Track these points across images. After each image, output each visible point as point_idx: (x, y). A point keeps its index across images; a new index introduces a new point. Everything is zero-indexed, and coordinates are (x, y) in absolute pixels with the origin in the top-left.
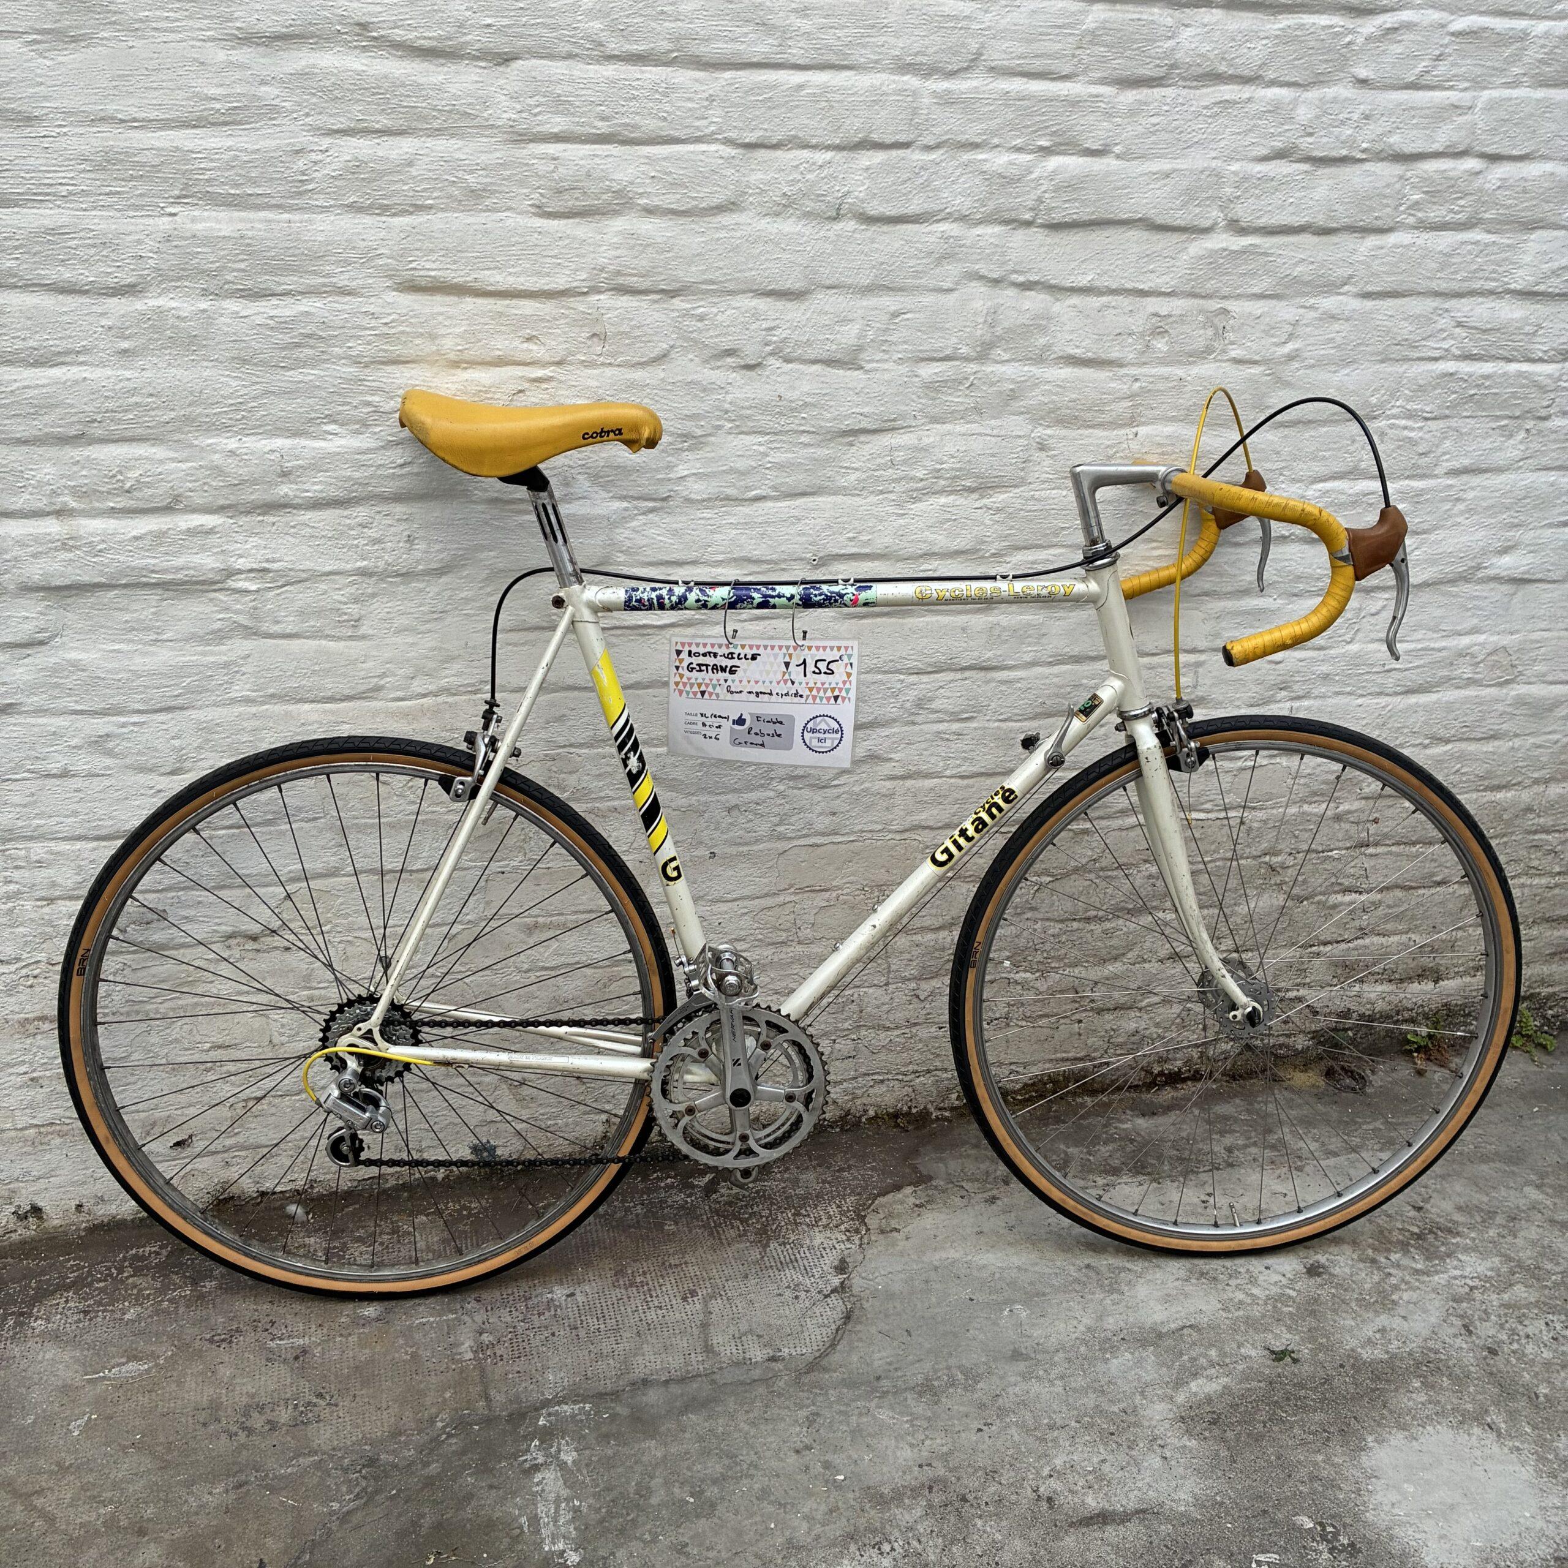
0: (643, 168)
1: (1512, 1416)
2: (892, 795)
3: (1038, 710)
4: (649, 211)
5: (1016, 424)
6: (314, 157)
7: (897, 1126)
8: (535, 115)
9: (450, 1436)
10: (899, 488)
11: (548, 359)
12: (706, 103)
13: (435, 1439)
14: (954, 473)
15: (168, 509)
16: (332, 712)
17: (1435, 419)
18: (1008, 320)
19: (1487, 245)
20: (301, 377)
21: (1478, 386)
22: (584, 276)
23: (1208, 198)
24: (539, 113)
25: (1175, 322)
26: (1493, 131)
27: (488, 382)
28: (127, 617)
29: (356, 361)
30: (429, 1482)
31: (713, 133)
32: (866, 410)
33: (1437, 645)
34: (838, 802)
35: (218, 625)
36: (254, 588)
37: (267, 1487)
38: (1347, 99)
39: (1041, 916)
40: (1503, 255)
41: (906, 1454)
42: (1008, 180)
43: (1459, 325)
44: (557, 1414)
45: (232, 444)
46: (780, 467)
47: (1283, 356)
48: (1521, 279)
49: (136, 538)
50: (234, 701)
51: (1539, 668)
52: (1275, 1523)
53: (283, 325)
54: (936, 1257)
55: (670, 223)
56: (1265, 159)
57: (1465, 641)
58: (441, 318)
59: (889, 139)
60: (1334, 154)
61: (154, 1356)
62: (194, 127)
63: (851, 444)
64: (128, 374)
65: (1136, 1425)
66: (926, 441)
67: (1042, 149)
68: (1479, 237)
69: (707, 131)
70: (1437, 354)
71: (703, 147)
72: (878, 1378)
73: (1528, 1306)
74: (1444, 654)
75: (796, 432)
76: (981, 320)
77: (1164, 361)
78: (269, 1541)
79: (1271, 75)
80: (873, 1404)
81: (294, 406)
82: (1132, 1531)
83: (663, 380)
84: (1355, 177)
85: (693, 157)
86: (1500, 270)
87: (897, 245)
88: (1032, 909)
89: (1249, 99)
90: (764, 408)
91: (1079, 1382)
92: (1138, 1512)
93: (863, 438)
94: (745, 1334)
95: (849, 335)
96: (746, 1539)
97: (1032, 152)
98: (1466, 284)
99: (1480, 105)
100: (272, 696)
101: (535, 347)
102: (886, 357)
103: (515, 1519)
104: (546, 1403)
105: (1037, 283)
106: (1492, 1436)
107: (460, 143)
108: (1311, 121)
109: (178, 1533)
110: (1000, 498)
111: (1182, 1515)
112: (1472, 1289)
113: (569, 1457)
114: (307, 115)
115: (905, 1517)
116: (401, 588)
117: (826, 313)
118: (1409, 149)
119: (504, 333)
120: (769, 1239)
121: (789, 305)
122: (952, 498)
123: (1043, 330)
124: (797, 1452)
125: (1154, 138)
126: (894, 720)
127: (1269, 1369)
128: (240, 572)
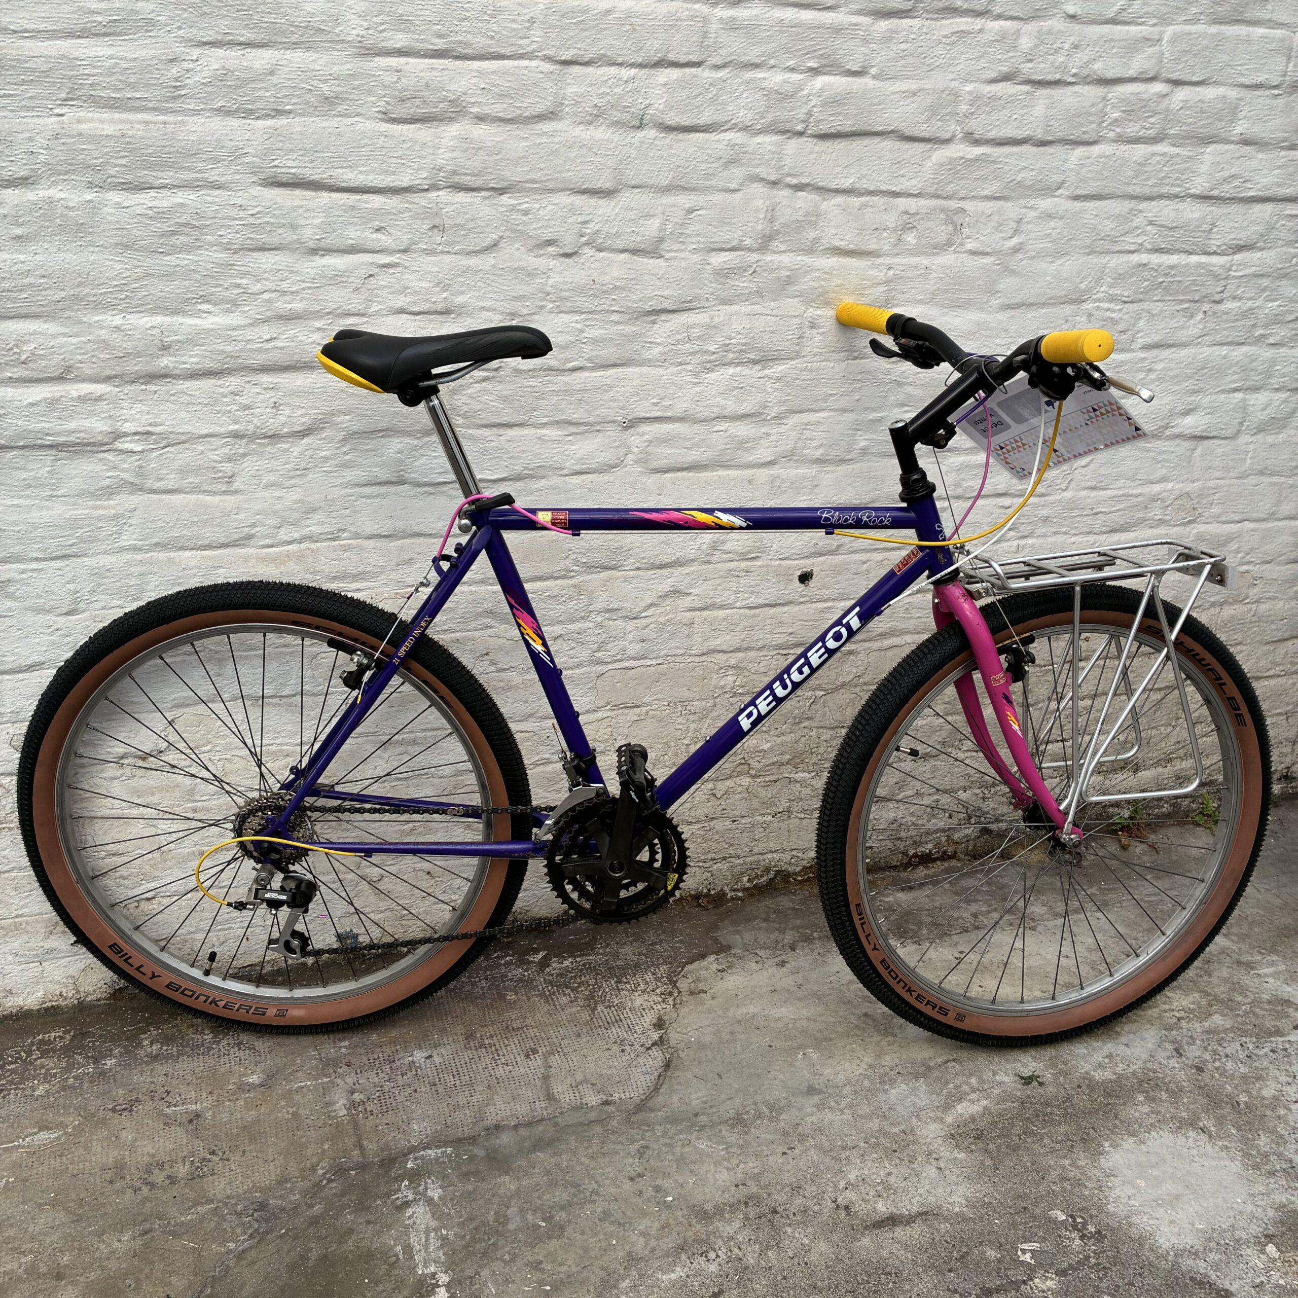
0: (474, 81)
1: (1220, 1121)
2: (691, 624)
3: (813, 550)
4: (481, 119)
5: (792, 305)
6: (186, 65)
7: (699, 905)
8: (381, 32)
9: (330, 1181)
10: (695, 360)
11: (395, 247)
12: (528, 25)
13: (318, 1185)
14: (741, 347)
15: (60, 379)
16: (210, 558)
17: (1131, 302)
18: (784, 216)
19: (1172, 157)
20: (178, 262)
21: (1166, 275)
22: (425, 175)
23: (947, 114)
24: (384, 30)
25: (922, 219)
26: (1177, 61)
27: (342, 267)
28: (25, 475)
29: (227, 248)
30: (314, 1221)
31: (534, 51)
32: (666, 293)
33: (1134, 492)
34: (647, 630)
35: (108, 482)
36: (139, 449)
37: (170, 1233)
38: (1059, 31)
39: (815, 724)
40: (1185, 165)
41: (724, 1177)
42: (784, 96)
43: (1151, 223)
44: (422, 1158)
45: (117, 321)
46: (595, 341)
47: (1009, 249)
48: (1199, 185)
49: (32, 405)
50: (122, 550)
51: (1215, 510)
52: (1034, 1217)
53: (161, 215)
54: (740, 1012)
55: (499, 129)
56: (994, 81)
57: (1156, 488)
58: (301, 211)
59: (683, 59)
60: (1049, 77)
61: (62, 1125)
62: (79, 37)
63: (654, 322)
64: (22, 257)
65: (914, 1142)
66: (717, 320)
67: (811, 69)
68: (1166, 150)
69: (530, 49)
70: (1133, 248)
71: (525, 63)
72: (696, 1115)
73: (1225, 1031)
74: (1140, 499)
75: (608, 311)
76: (762, 216)
77: (913, 253)
78: (174, 1279)
79: (997, 10)
80: (693, 1137)
81: (175, 287)
82: (917, 1229)
83: (494, 266)
84: (1068, 97)
85: (517, 71)
86: (1183, 177)
87: (691, 151)
88: (808, 719)
89: (981, 31)
90: (581, 290)
91: (865, 1109)
92: (920, 1214)
93: (664, 317)
94: (581, 1083)
95: (651, 228)
96: (593, 1254)
97: (803, 72)
98: (1155, 189)
99: (1166, 39)
100: (157, 544)
101: (384, 237)
102: (683, 247)
103: (391, 1249)
104: (413, 1149)
105: (807, 185)
106: (1204, 1138)
107: (316, 55)
108: (1031, 49)
109: (92, 1276)
110: (778, 369)
111: (957, 1214)
112: (1179, 1019)
113: (435, 1193)
114: (179, 28)
115: (728, 1229)
116: (269, 448)
117: (632, 209)
118: (1110, 74)
119: (356, 224)
120: (596, 1003)
121: (601, 202)
122: (739, 368)
123: (814, 225)
124: (632, 1179)
125: (903, 62)
126: (693, 560)
127: (1020, 1091)
128: (126, 435)
